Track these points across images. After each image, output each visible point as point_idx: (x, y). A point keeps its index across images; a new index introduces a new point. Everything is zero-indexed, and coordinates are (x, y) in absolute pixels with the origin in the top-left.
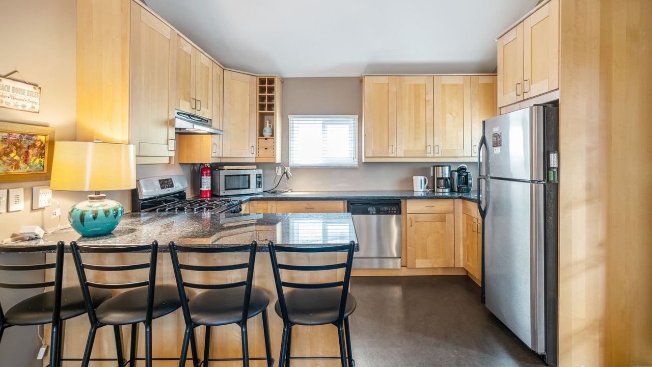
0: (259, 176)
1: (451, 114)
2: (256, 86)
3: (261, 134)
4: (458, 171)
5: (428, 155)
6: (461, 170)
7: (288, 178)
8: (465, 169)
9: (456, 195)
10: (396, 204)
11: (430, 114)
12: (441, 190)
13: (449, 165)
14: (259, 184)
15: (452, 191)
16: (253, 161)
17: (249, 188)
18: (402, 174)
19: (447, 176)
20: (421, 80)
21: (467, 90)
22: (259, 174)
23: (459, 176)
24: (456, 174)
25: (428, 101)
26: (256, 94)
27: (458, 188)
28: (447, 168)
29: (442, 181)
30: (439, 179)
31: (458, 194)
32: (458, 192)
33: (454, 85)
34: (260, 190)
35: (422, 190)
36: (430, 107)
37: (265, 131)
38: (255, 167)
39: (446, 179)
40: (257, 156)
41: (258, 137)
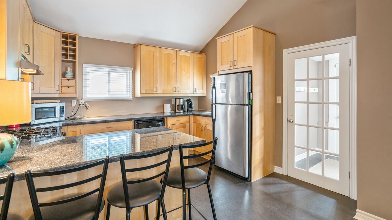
0: (62, 108)
1: (185, 71)
2: (59, 39)
3: (64, 75)
4: (187, 101)
5: (174, 93)
6: (188, 101)
7: (87, 108)
8: (190, 100)
9: (186, 113)
10: (162, 120)
11: (175, 71)
12: (179, 111)
13: (183, 98)
14: (62, 114)
15: (184, 112)
16: (57, 96)
17: (55, 116)
18: (158, 103)
19: (182, 104)
20: (171, 52)
21: (192, 60)
22: (63, 106)
23: (188, 103)
24: (186, 103)
25: (174, 63)
26: (60, 45)
27: (187, 110)
28: (182, 100)
29: (180, 107)
30: (178, 105)
31: (188, 113)
32: (188, 112)
33: (186, 56)
34: (63, 118)
35: (169, 112)
36: (175, 67)
37: (67, 74)
38: (59, 101)
39: (182, 106)
40: (61, 93)
41: (61, 78)
